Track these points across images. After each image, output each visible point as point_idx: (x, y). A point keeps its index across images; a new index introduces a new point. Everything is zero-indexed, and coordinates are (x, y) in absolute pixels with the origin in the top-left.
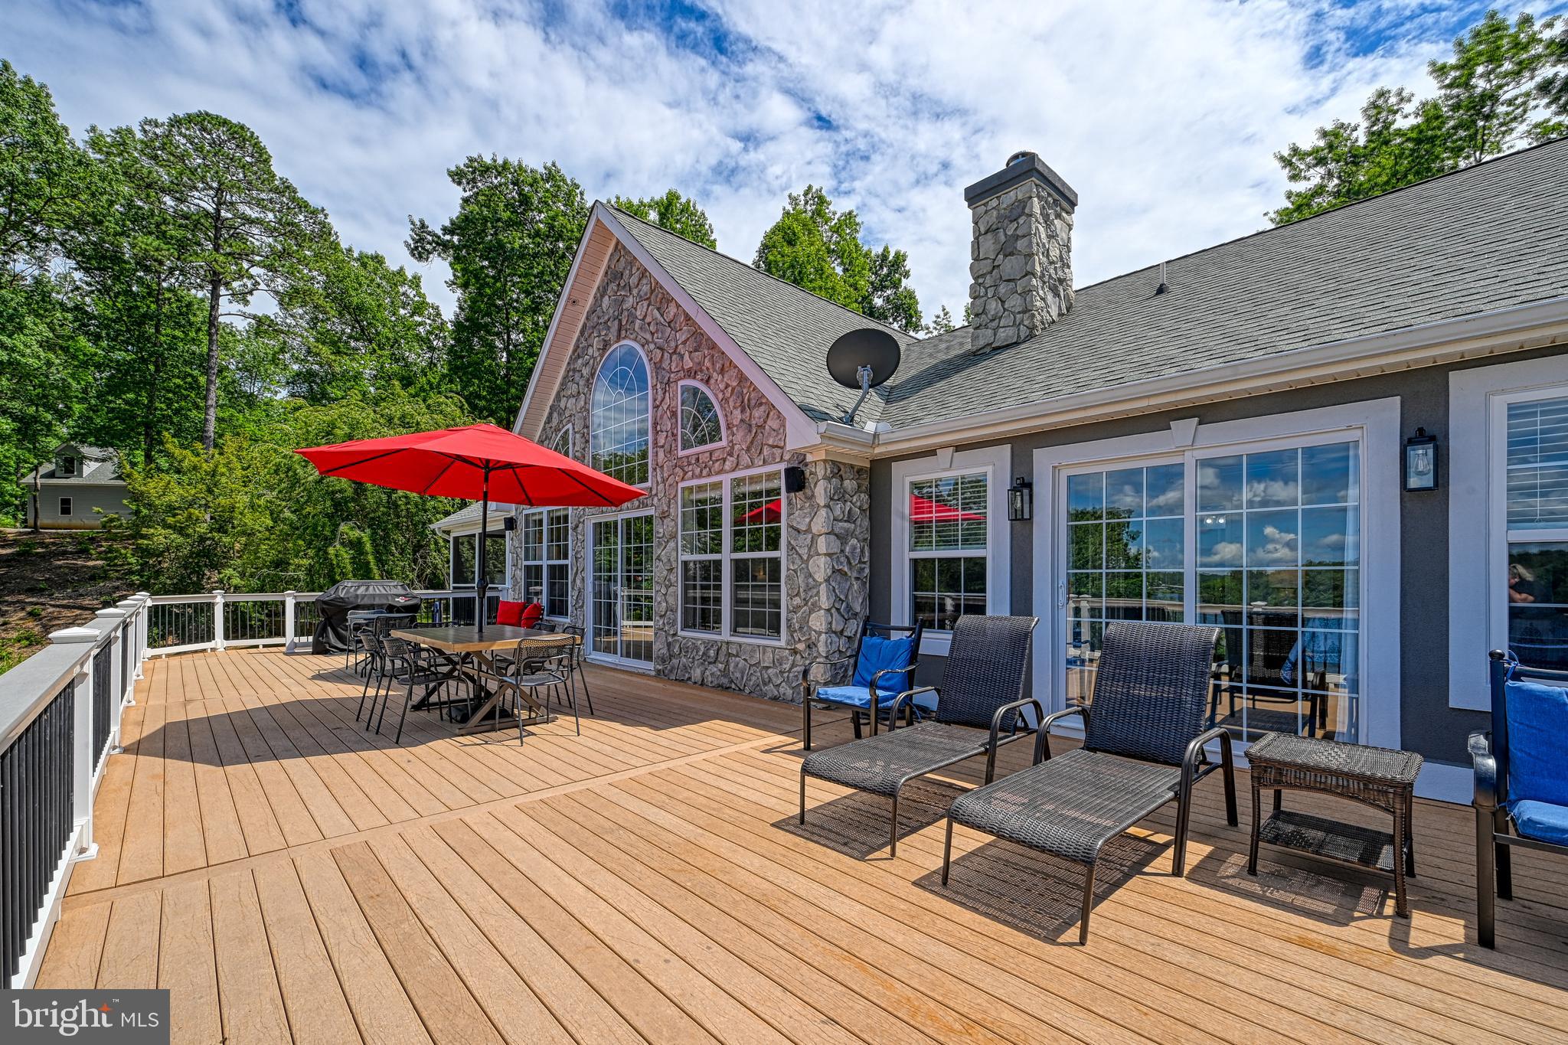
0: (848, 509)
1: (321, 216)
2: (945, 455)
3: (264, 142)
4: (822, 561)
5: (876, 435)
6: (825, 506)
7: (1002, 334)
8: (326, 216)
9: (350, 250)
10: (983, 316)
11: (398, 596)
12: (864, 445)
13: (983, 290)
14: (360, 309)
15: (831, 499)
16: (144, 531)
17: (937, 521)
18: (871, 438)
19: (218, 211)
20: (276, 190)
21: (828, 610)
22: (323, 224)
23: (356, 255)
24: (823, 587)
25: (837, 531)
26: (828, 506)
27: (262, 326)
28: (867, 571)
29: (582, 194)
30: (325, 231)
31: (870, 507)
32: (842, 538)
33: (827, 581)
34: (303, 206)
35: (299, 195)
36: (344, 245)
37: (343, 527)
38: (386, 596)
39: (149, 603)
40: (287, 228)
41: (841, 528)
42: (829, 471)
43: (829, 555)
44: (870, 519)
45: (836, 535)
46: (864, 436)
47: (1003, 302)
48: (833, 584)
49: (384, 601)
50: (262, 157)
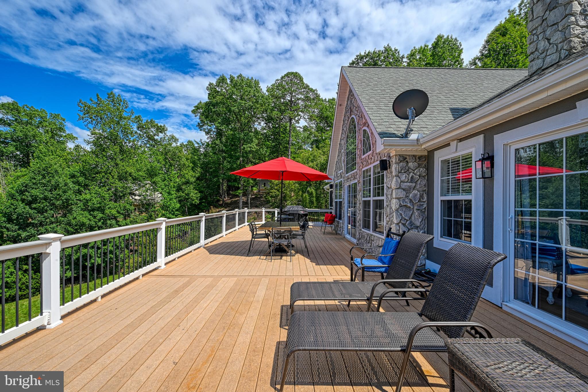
0: (410, 176)
1: (316, 91)
2: (453, 144)
3: (301, 75)
4: (394, 201)
5: (418, 140)
6: (396, 176)
7: (548, 60)
8: (317, 91)
9: (325, 99)
10: (536, 52)
11: (301, 211)
12: (413, 146)
13: (536, 37)
14: (327, 117)
15: (399, 172)
16: (271, 191)
17: (462, 179)
18: (416, 141)
19: (291, 99)
20: (305, 88)
21: (398, 224)
22: (316, 94)
23: (327, 100)
24: (394, 214)
25: (403, 187)
26: (397, 176)
27: (305, 129)
28: (425, 206)
29: (398, 52)
30: (318, 96)
31: (427, 174)
32: (407, 191)
33: (397, 210)
34: (312, 90)
35: (310, 87)
36: (324, 99)
37: (309, 189)
38: (298, 211)
39: (247, 211)
40: (307, 99)
41: (405, 186)
42: (397, 160)
43: (398, 199)
44: (427, 180)
45: (403, 189)
46: (410, 141)
47: (549, 40)
48: (401, 212)
49: (297, 212)
50: (301, 79)
